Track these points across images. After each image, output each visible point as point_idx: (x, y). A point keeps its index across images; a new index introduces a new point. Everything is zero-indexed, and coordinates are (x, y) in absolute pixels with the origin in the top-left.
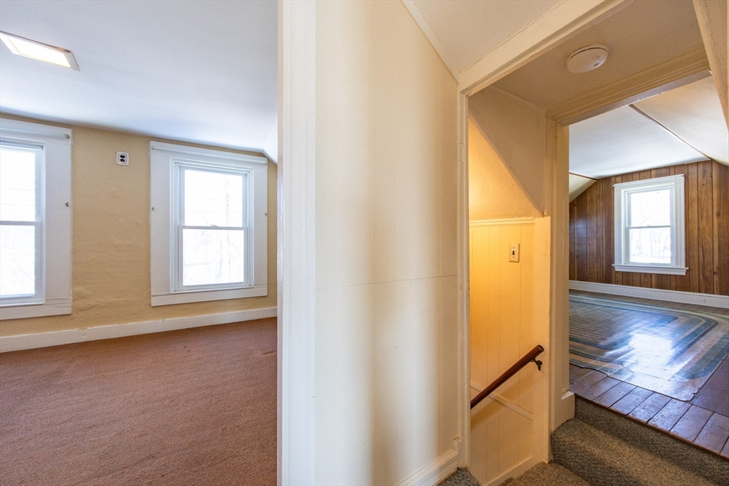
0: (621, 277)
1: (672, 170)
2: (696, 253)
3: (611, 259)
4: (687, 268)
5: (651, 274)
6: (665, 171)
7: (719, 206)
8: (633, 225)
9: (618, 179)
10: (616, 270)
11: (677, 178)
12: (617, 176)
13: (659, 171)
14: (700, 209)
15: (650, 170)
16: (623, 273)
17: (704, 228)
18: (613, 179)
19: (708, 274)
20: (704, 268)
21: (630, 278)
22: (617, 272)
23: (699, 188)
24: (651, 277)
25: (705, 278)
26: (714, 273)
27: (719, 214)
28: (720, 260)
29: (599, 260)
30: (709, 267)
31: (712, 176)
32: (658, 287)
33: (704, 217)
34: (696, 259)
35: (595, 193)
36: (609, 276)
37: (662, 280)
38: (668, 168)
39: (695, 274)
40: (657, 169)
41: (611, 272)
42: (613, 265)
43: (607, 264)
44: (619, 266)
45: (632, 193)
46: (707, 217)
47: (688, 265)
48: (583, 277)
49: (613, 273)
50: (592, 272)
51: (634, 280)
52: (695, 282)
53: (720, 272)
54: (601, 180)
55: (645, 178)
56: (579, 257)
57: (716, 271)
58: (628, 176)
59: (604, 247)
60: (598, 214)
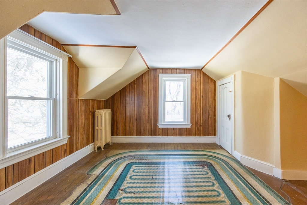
0: (161, 131)
1: (186, 71)
2: (194, 116)
3: (156, 121)
4: (191, 124)
5: (176, 128)
6: (183, 71)
7: (203, 93)
8: (166, 100)
9: (161, 71)
11: (188, 76)
12: (160, 69)
13: (180, 71)
14: (196, 94)
15: (176, 69)
16: (162, 128)
17: (197, 103)
18: (158, 71)
19: (198, 126)
20: (197, 124)
21: (166, 132)
22: (160, 128)
23: (196, 82)
24: (176, 130)
25: (198, 128)
26: (201, 126)
27: (203, 97)
28: (203, 119)
29: (149, 121)
30: (199, 123)
31: (200, 78)
32: (179, 135)
33: (198, 98)
34: (195, 119)
35: (148, 77)
36: (155, 132)
37: (181, 132)
38: (184, 69)
39: (194, 127)
40: (179, 69)
41: (156, 128)
42: (158, 124)
43: (154, 124)
44: (161, 125)
45: (167, 81)
46: (199, 98)
47: (191, 122)
48: (139, 133)
49: (157, 129)
50: (145, 130)
51: (168, 133)
52: (194, 131)
53: (203, 125)
54: (151, 70)
55: (174, 73)
56: (137, 120)
57: (201, 124)
58: (165, 70)
59: (153, 113)
60: (149, 91)
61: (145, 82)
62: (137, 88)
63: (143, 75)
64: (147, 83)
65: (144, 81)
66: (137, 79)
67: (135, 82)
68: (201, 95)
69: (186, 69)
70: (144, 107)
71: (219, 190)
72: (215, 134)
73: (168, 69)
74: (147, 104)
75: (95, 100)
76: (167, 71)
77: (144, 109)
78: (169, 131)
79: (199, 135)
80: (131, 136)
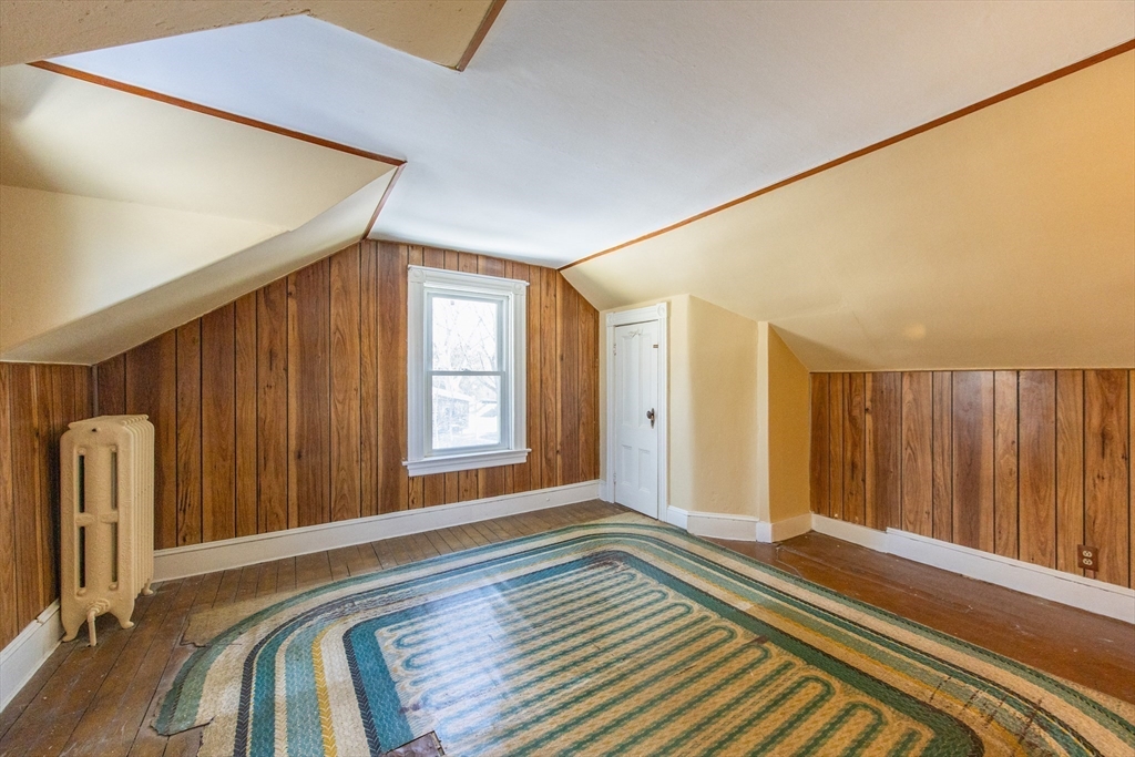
0: (420, 489)
1: (509, 269)
2: (538, 421)
3: (396, 449)
4: (529, 450)
5: (477, 470)
6: (498, 267)
7: (563, 346)
8: (435, 368)
9: (416, 254)
10: (411, 475)
11: (517, 286)
12: (412, 246)
13: (490, 265)
14: (542, 347)
15: (477, 256)
16: (424, 478)
17: (547, 379)
18: (403, 251)
19: (550, 455)
20: (547, 446)
21: (437, 489)
22: (413, 478)
23: (542, 310)
24: (477, 476)
25: (548, 461)
26: (557, 452)
27: (562, 359)
28: (562, 435)
29: (366, 456)
30: (552, 444)
31: (555, 296)
32: (487, 495)
33: (547, 361)
34: (539, 432)
35: (356, 272)
36: (391, 493)
37: (497, 480)
38: (504, 261)
39: (537, 458)
40: (488, 258)
41: (397, 480)
42: (404, 463)
43: (386, 463)
44: (416, 465)
45: (436, 295)
46: (550, 361)
47: (529, 445)
48: (315, 510)
49: (403, 482)
50: (346, 493)
51: (448, 490)
52: (536, 472)
53: (563, 449)
54: (373, 244)
55: (465, 269)
56: (304, 454)
57: (559, 447)
58: (434, 254)
59: (380, 421)
60: (365, 333)
61: (345, 291)
62: (301, 312)
63: (330, 258)
64: (355, 299)
65: (337, 285)
66: (299, 273)
67: (291, 288)
68: (559, 352)
69: (509, 261)
70: (341, 398)
71: (683, 601)
72: (596, 475)
73: (445, 251)
74: (355, 383)
75: (51, 366)
76: (440, 258)
77: (340, 407)
78: (451, 484)
79: (551, 483)
80: (273, 530)
